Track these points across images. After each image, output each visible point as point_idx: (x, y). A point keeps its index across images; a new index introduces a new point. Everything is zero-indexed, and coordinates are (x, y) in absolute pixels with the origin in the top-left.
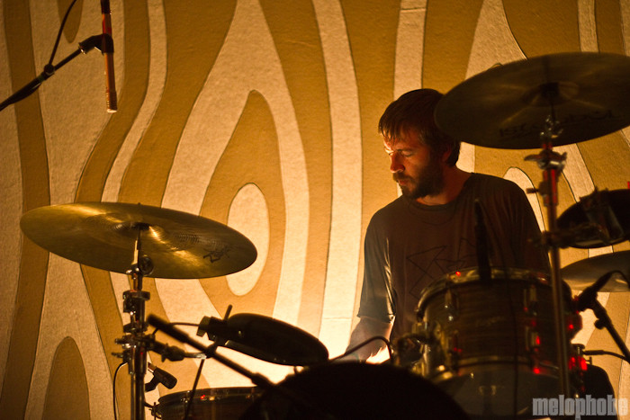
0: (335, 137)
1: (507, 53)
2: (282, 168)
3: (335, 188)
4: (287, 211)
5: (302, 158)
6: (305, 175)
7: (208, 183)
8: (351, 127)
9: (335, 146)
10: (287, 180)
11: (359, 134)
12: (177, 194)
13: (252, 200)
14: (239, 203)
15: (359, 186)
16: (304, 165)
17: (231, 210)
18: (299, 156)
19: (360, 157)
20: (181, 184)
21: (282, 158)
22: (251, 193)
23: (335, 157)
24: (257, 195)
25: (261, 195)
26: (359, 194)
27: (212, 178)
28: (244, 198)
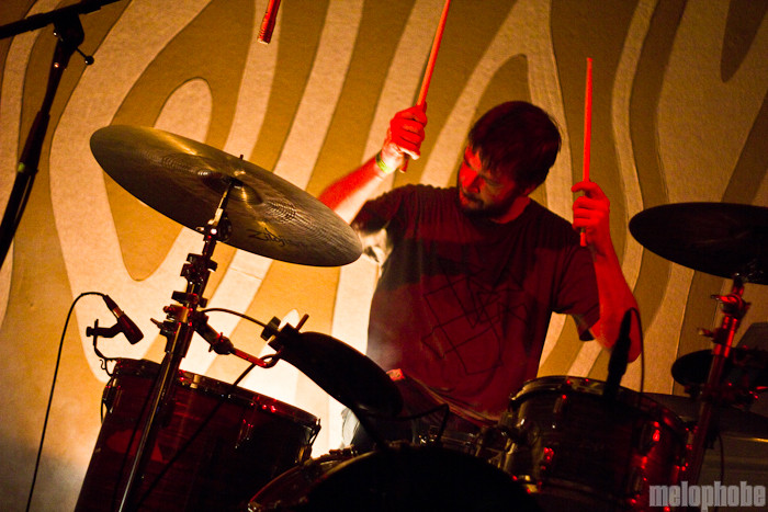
0: (317, 63)
1: (537, 47)
2: (245, 75)
3: (296, 123)
4: (233, 128)
5: (271, 74)
6: (267, 94)
7: (152, 58)
8: (337, 60)
9: (313, 74)
10: (245, 91)
11: (344, 72)
12: (112, 57)
13: (198, 99)
14: (181, 97)
15: (323, 131)
16: (270, 82)
17: (170, 101)
18: (269, 69)
19: (336, 98)
20: (120, 47)
21: (249, 64)
22: (199, 90)
23: (309, 88)
24: (205, 96)
25: (209, 97)
26: (319, 141)
27: (160, 53)
28: (189, 93)
